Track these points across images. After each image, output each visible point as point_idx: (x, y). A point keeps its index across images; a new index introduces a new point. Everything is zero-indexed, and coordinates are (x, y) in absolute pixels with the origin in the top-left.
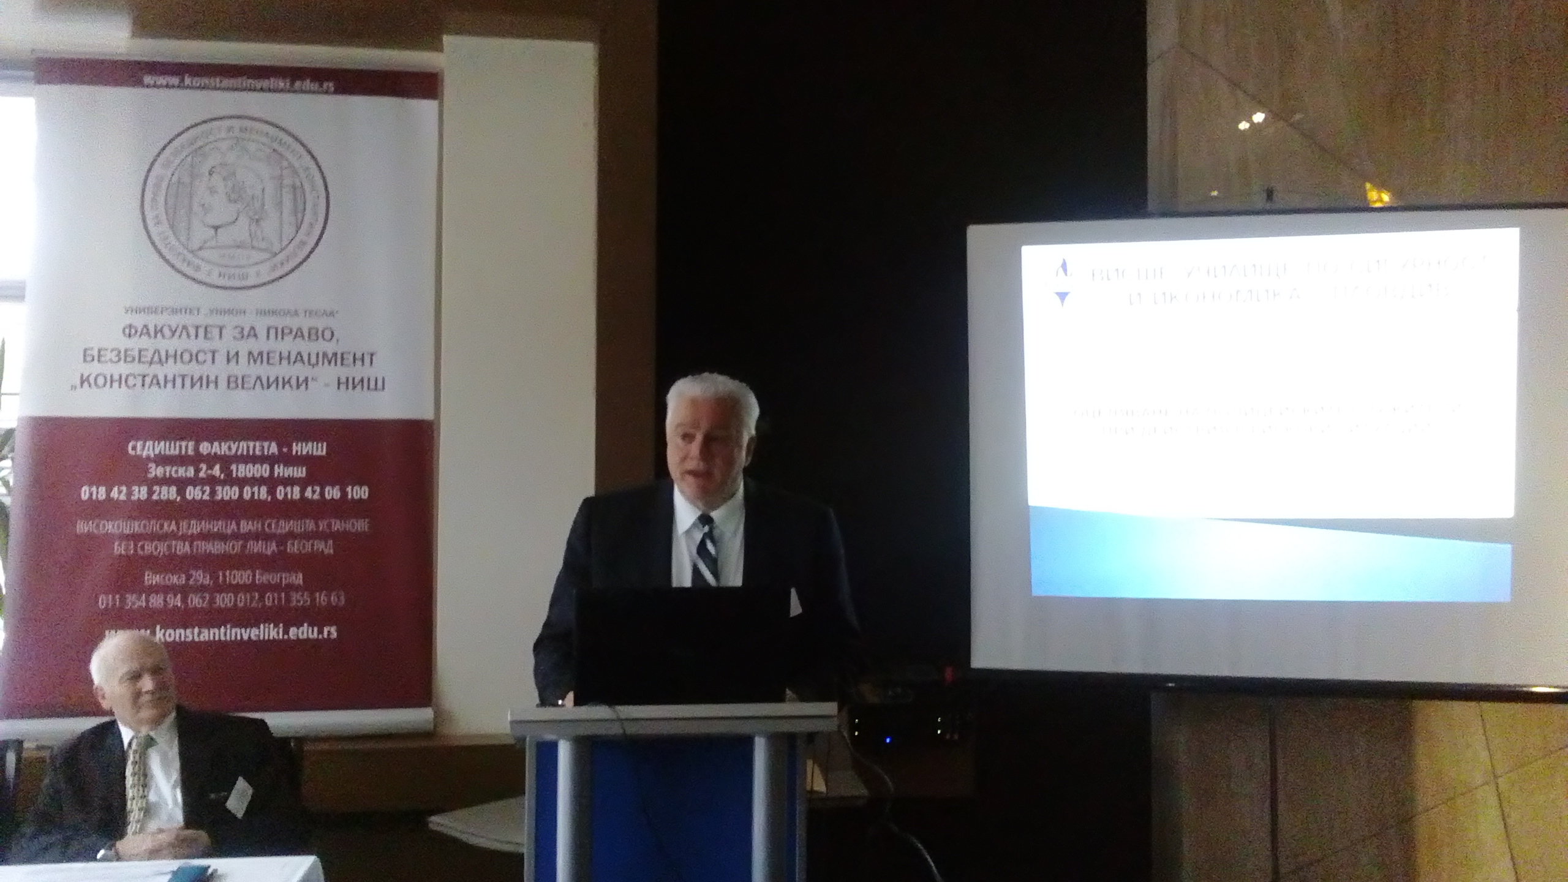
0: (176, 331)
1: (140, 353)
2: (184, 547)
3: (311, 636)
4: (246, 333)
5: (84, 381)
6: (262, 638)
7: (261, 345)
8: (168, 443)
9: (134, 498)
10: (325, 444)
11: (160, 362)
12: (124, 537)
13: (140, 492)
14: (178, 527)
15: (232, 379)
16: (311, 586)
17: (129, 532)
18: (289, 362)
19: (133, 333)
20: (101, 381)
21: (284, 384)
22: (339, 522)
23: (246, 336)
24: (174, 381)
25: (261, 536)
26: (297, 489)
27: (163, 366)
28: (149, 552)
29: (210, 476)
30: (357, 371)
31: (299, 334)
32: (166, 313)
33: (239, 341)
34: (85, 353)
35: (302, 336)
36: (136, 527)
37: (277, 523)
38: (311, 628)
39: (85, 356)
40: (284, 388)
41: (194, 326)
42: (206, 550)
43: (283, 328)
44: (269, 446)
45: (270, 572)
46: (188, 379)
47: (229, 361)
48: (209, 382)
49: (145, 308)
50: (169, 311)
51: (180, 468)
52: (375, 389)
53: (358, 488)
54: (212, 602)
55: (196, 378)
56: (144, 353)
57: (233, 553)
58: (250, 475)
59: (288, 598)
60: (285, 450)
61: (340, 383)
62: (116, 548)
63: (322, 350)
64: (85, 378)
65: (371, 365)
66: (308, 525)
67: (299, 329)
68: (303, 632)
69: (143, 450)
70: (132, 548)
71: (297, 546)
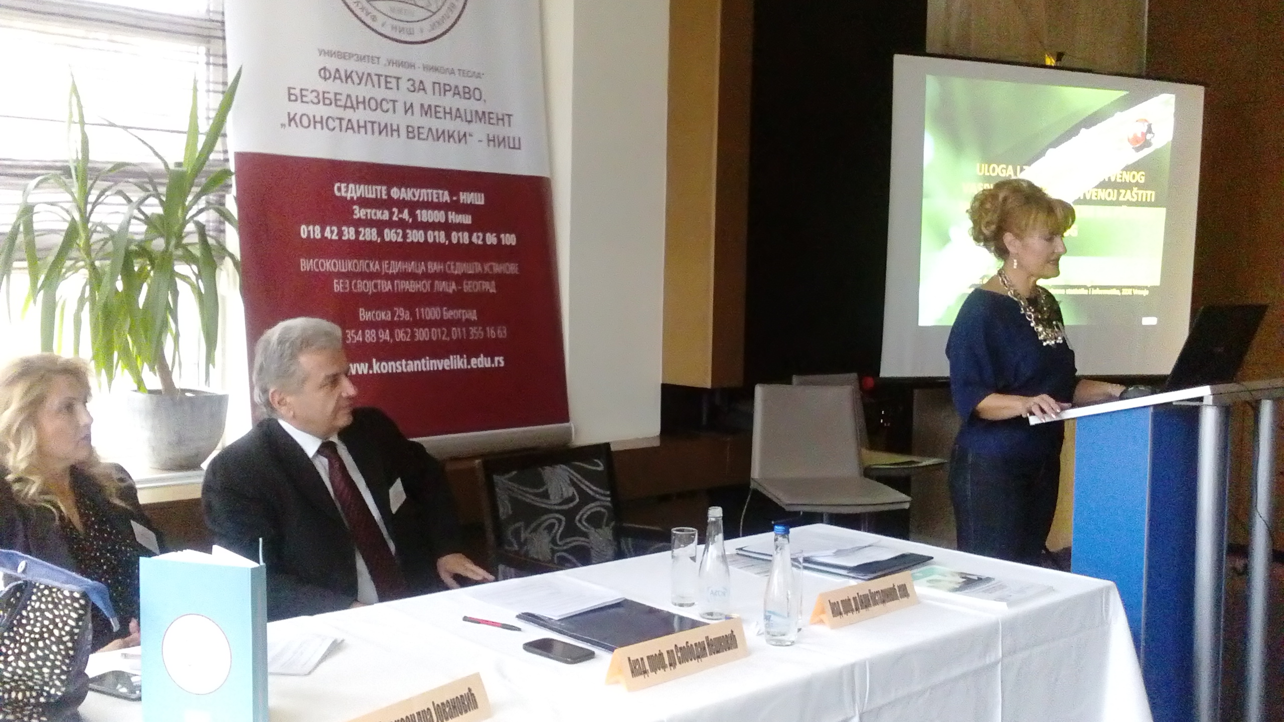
0: (362, 77)
1: (335, 96)
2: (387, 285)
3: (487, 366)
4: (417, 85)
5: (291, 120)
6: (452, 368)
7: (429, 99)
8: (366, 186)
9: (344, 238)
10: (483, 195)
11: (352, 107)
12: (340, 275)
13: (349, 233)
14: (381, 267)
15: (410, 129)
16: (484, 321)
17: (343, 270)
18: (451, 117)
19: (328, 75)
20: (305, 121)
21: (449, 137)
22: (497, 265)
23: (417, 89)
24: (365, 127)
25: (444, 276)
26: (466, 234)
27: (355, 111)
28: (361, 290)
29: (401, 220)
30: (500, 131)
31: (457, 92)
32: (352, 60)
33: (413, 93)
34: (289, 91)
35: (459, 94)
36: (348, 266)
37: (455, 265)
38: (485, 359)
39: (290, 94)
40: (449, 141)
41: (376, 75)
42: (404, 289)
43: (445, 85)
44: (443, 194)
45: (453, 309)
46: (376, 126)
47: (406, 112)
48: (392, 130)
49: (335, 53)
50: (355, 57)
51: (378, 211)
52: (514, 148)
53: (508, 235)
54: (413, 336)
55: (383, 125)
56: (338, 97)
57: (425, 291)
58: (431, 221)
59: (468, 332)
60: (455, 198)
61: (489, 140)
62: (335, 286)
63: (474, 108)
64: (291, 116)
65: (510, 125)
66: (475, 267)
67: (456, 87)
68: (480, 361)
69: (347, 191)
70: (348, 285)
71: (470, 287)
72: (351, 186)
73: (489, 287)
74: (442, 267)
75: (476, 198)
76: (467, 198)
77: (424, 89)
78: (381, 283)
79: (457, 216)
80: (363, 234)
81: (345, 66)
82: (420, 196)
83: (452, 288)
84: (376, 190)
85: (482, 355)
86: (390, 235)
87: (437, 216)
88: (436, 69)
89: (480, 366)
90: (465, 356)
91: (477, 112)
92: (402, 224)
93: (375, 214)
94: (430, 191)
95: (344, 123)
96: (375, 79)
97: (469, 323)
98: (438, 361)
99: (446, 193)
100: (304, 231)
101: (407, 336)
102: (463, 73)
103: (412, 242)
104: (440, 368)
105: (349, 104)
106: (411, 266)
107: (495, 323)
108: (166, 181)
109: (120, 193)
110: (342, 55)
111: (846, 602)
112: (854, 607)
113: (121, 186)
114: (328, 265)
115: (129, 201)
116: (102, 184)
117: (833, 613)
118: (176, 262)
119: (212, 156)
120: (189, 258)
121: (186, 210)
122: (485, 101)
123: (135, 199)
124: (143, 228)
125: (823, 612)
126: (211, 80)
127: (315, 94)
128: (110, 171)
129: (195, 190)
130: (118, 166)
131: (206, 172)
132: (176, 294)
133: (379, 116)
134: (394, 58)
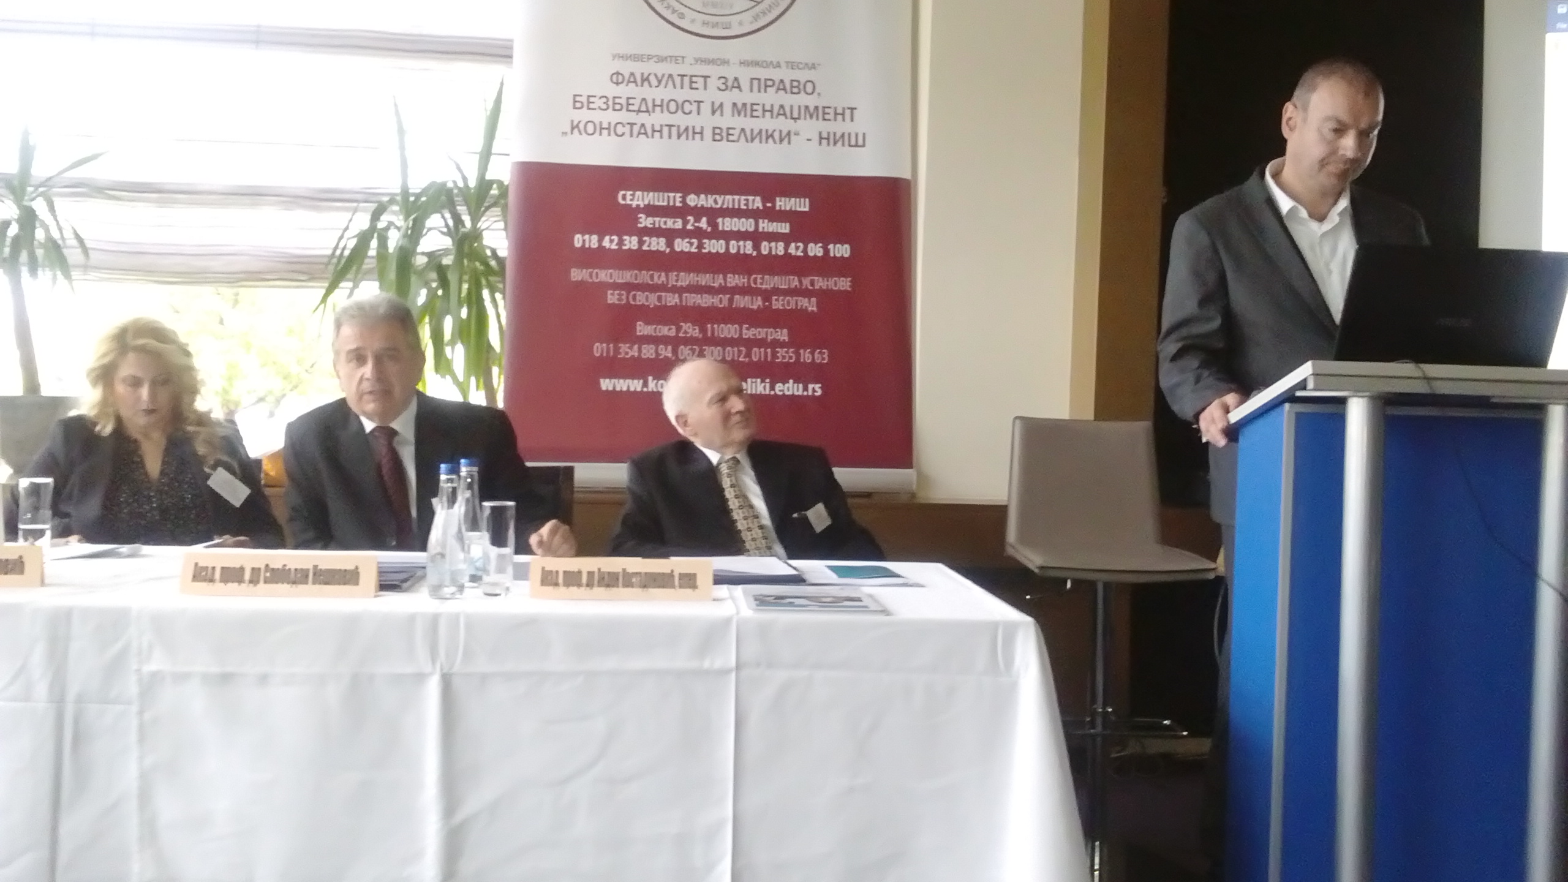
0: (662, 79)
1: (628, 101)
2: (673, 298)
3: (796, 393)
4: (730, 84)
5: (574, 127)
7: (745, 97)
8: (657, 194)
9: (624, 248)
10: (807, 200)
11: (647, 111)
12: (615, 286)
13: (630, 242)
14: (667, 279)
15: (718, 131)
16: (795, 343)
17: (622, 281)
18: (772, 115)
19: (620, 80)
20: (590, 128)
21: (767, 138)
22: (821, 279)
23: (730, 87)
24: (661, 131)
25: (747, 291)
26: (781, 245)
27: (650, 115)
28: (641, 303)
29: (699, 229)
30: (838, 127)
31: (781, 87)
32: (654, 62)
33: (724, 92)
34: (574, 99)
35: (784, 89)
36: (627, 276)
37: (762, 278)
38: (796, 385)
39: (575, 102)
40: (767, 142)
41: (679, 75)
42: (694, 303)
43: (766, 80)
44: (754, 200)
45: (756, 327)
46: (674, 130)
47: (714, 112)
48: (694, 133)
49: (631, 56)
50: (655, 59)
51: (668, 219)
52: (857, 146)
53: (839, 245)
55: (682, 129)
56: (631, 101)
57: (721, 306)
58: (735, 229)
59: (774, 354)
60: (769, 205)
61: (821, 138)
62: (609, 297)
63: (803, 104)
64: (575, 123)
65: (852, 120)
66: (791, 282)
67: (782, 81)
68: (788, 387)
69: (632, 200)
70: (624, 297)
71: (781, 302)
72: (639, 193)
73: (810, 305)
74: (746, 280)
75: (801, 205)
77: (739, 87)
78: (666, 296)
79: (770, 223)
80: (647, 244)
81: (639, 68)
82: (723, 204)
83: (758, 303)
84: (669, 197)
86: (682, 245)
87: (746, 225)
88: (756, 64)
89: (787, 393)
91: (807, 107)
92: (699, 234)
93: (665, 223)
94: (736, 197)
95: (636, 129)
96: (678, 80)
97: (776, 344)
99: (758, 199)
100: (578, 240)
102: (792, 65)
103: (710, 253)
106: (705, 279)
107: (814, 346)
110: (638, 58)
111: (573, 574)
112: (585, 582)
114: (604, 276)
117: (542, 581)
122: (819, 94)
127: (604, 100)
133: (680, 120)
134: (703, 56)
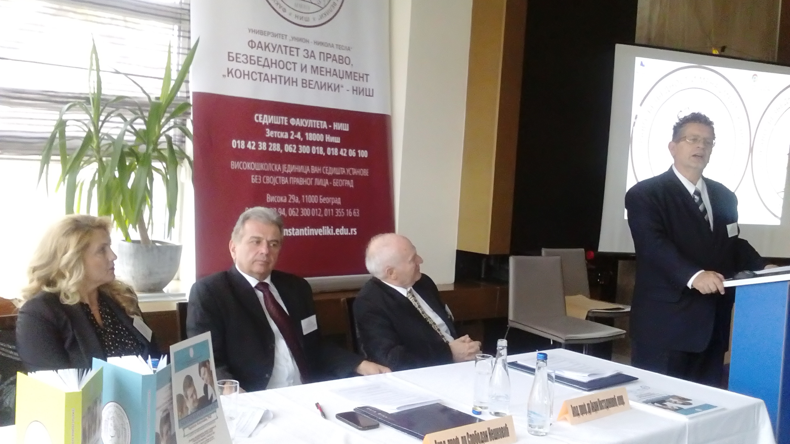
0: (275, 47)
1: (258, 59)
2: (285, 180)
3: (345, 234)
4: (309, 54)
5: (229, 72)
6: (324, 234)
7: (317, 63)
8: (275, 117)
9: (259, 149)
10: (348, 125)
11: (268, 66)
12: (257, 173)
13: (262, 146)
14: (282, 168)
15: (304, 81)
16: (344, 206)
17: (258, 169)
18: (330, 74)
19: (253, 46)
20: (238, 74)
21: (329, 87)
22: (355, 170)
23: (310, 56)
24: (276, 79)
25: (321, 176)
26: (336, 149)
27: (270, 69)
28: (269, 183)
29: (296, 139)
30: (361, 84)
31: (334, 59)
32: (270, 36)
33: (307, 59)
34: (229, 55)
35: (336, 60)
36: (260, 167)
37: (328, 169)
38: (345, 229)
39: (229, 56)
40: (328, 90)
41: (284, 46)
42: (296, 183)
43: (327, 54)
44: (323, 123)
45: (326, 197)
46: (283, 79)
47: (302, 70)
48: (293, 82)
49: (259, 31)
50: (271, 34)
51: (281, 133)
52: (369, 96)
53: (362, 151)
54: (300, 213)
55: (287, 79)
56: (260, 59)
57: (309, 185)
58: (314, 140)
59: (335, 212)
60: (330, 126)
61: (354, 90)
62: (252, 179)
63: (345, 70)
64: (230, 70)
65: (367, 81)
66: (342, 171)
67: (334, 55)
68: (342, 231)
69: (262, 120)
70: (260, 179)
71: (337, 183)
72: (265, 116)
73: (350, 184)
74: (320, 170)
75: (344, 127)
76: (338, 126)
77: (314, 57)
78: (281, 179)
79: (331, 137)
80: (271, 147)
81: (264, 39)
82: (308, 125)
83: (326, 183)
84: (281, 119)
85: (343, 227)
86: (288, 148)
87: (319, 137)
88: (322, 44)
89: (341, 234)
90: (332, 227)
91: (346, 72)
92: (296, 142)
93: (280, 134)
94: (315, 121)
95: (263, 76)
96: (283, 48)
97: (335, 206)
98: (315, 230)
99: (325, 122)
100: (234, 143)
101: (296, 213)
102: (339, 47)
103: (302, 153)
104: (316, 234)
105: (266, 64)
106: (300, 169)
107: (352, 207)
108: (149, 109)
109: (120, 115)
110: (262, 33)
111: (582, 407)
112: (587, 410)
113: (121, 111)
114: (249, 166)
115: (125, 119)
116: (108, 109)
117: (573, 414)
118: (153, 160)
119: (179, 94)
120: (161, 158)
121: (161, 127)
122: (352, 65)
123: (128, 119)
124: (134, 138)
125: (567, 412)
126: (181, 46)
127: (245, 57)
128: (115, 100)
129: (167, 115)
130: (119, 98)
131: (175, 104)
132: (152, 180)
133: (285, 73)
134: (296, 36)
